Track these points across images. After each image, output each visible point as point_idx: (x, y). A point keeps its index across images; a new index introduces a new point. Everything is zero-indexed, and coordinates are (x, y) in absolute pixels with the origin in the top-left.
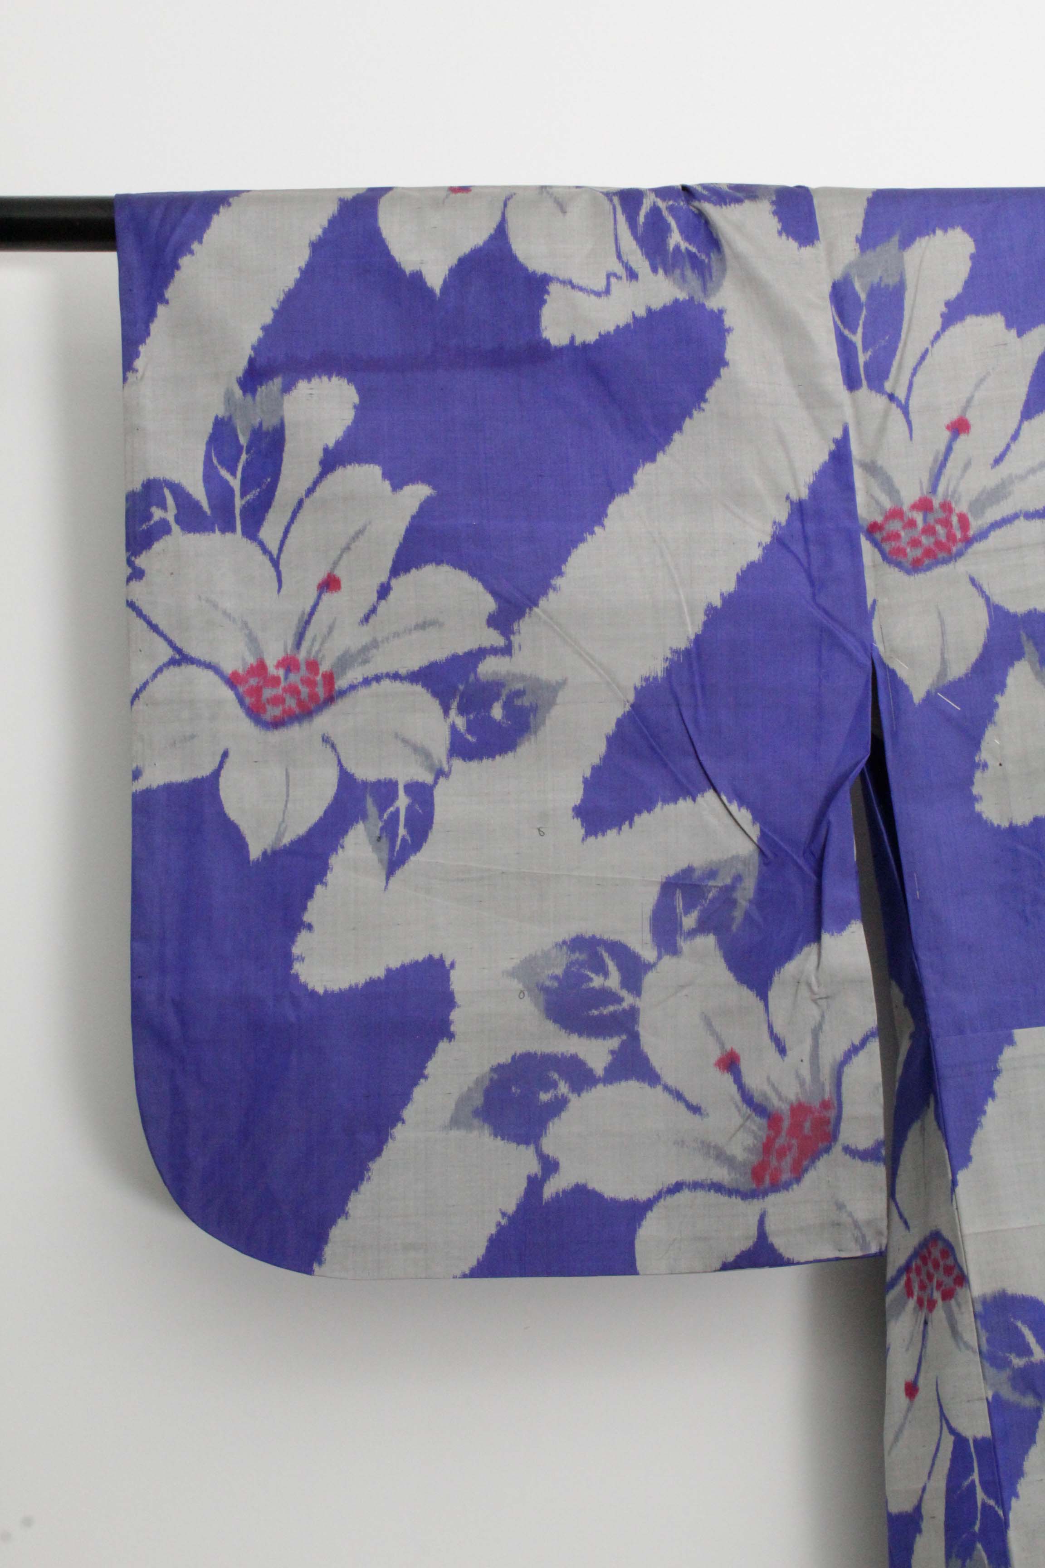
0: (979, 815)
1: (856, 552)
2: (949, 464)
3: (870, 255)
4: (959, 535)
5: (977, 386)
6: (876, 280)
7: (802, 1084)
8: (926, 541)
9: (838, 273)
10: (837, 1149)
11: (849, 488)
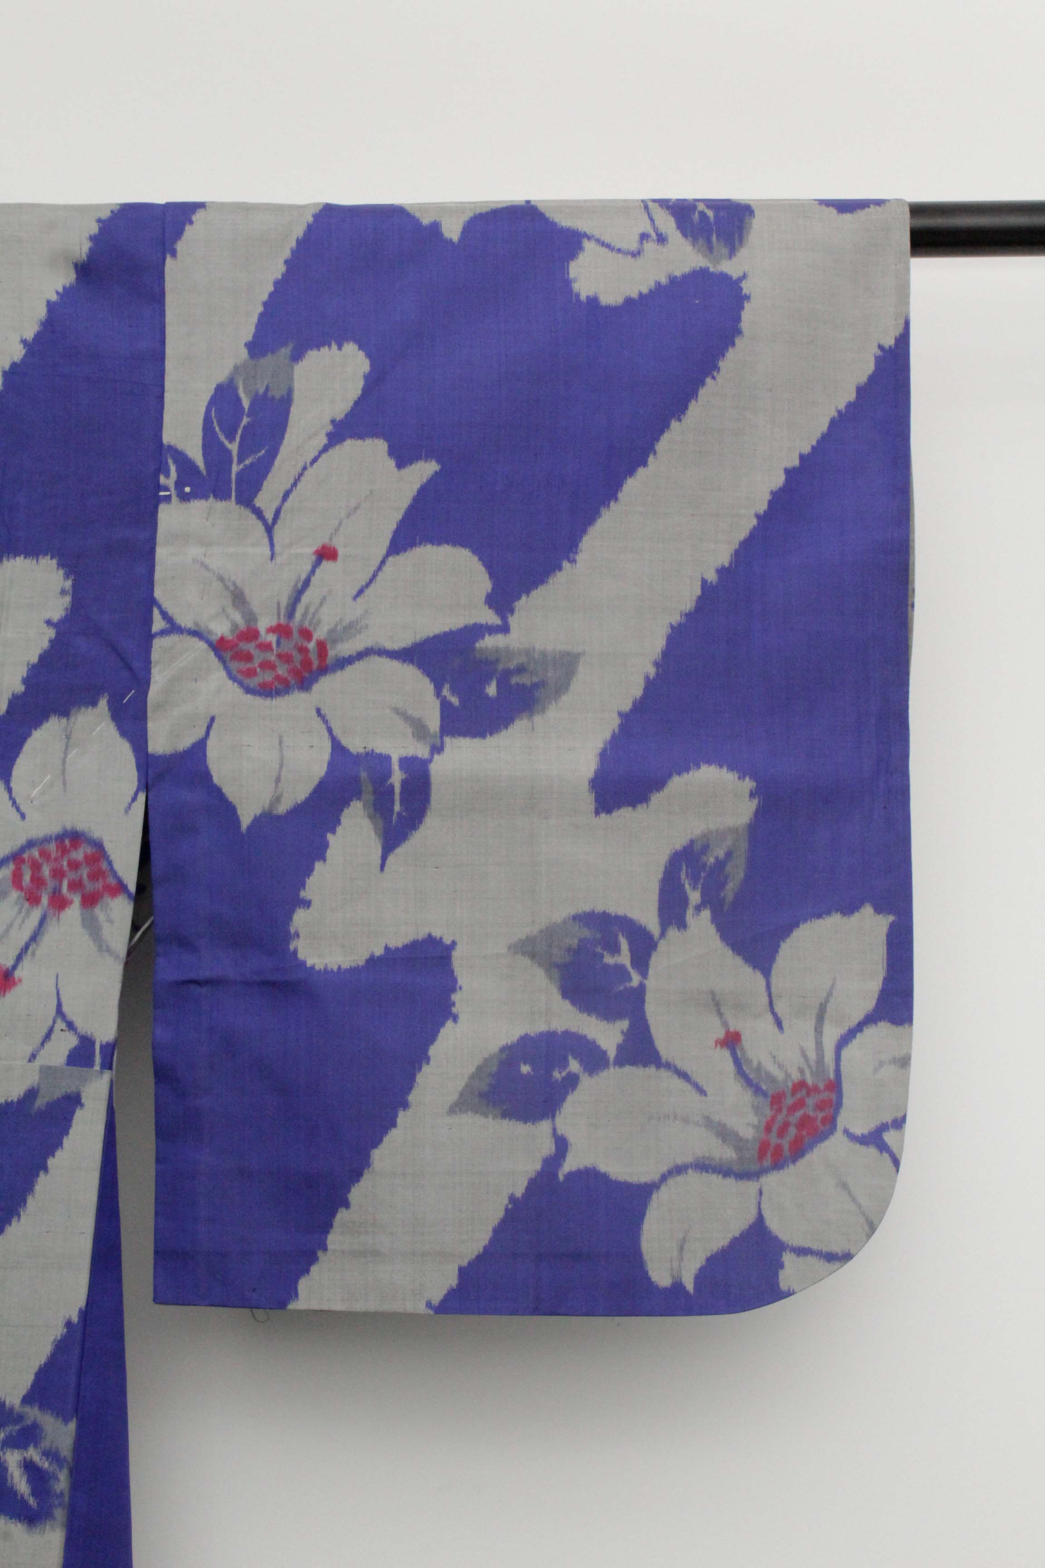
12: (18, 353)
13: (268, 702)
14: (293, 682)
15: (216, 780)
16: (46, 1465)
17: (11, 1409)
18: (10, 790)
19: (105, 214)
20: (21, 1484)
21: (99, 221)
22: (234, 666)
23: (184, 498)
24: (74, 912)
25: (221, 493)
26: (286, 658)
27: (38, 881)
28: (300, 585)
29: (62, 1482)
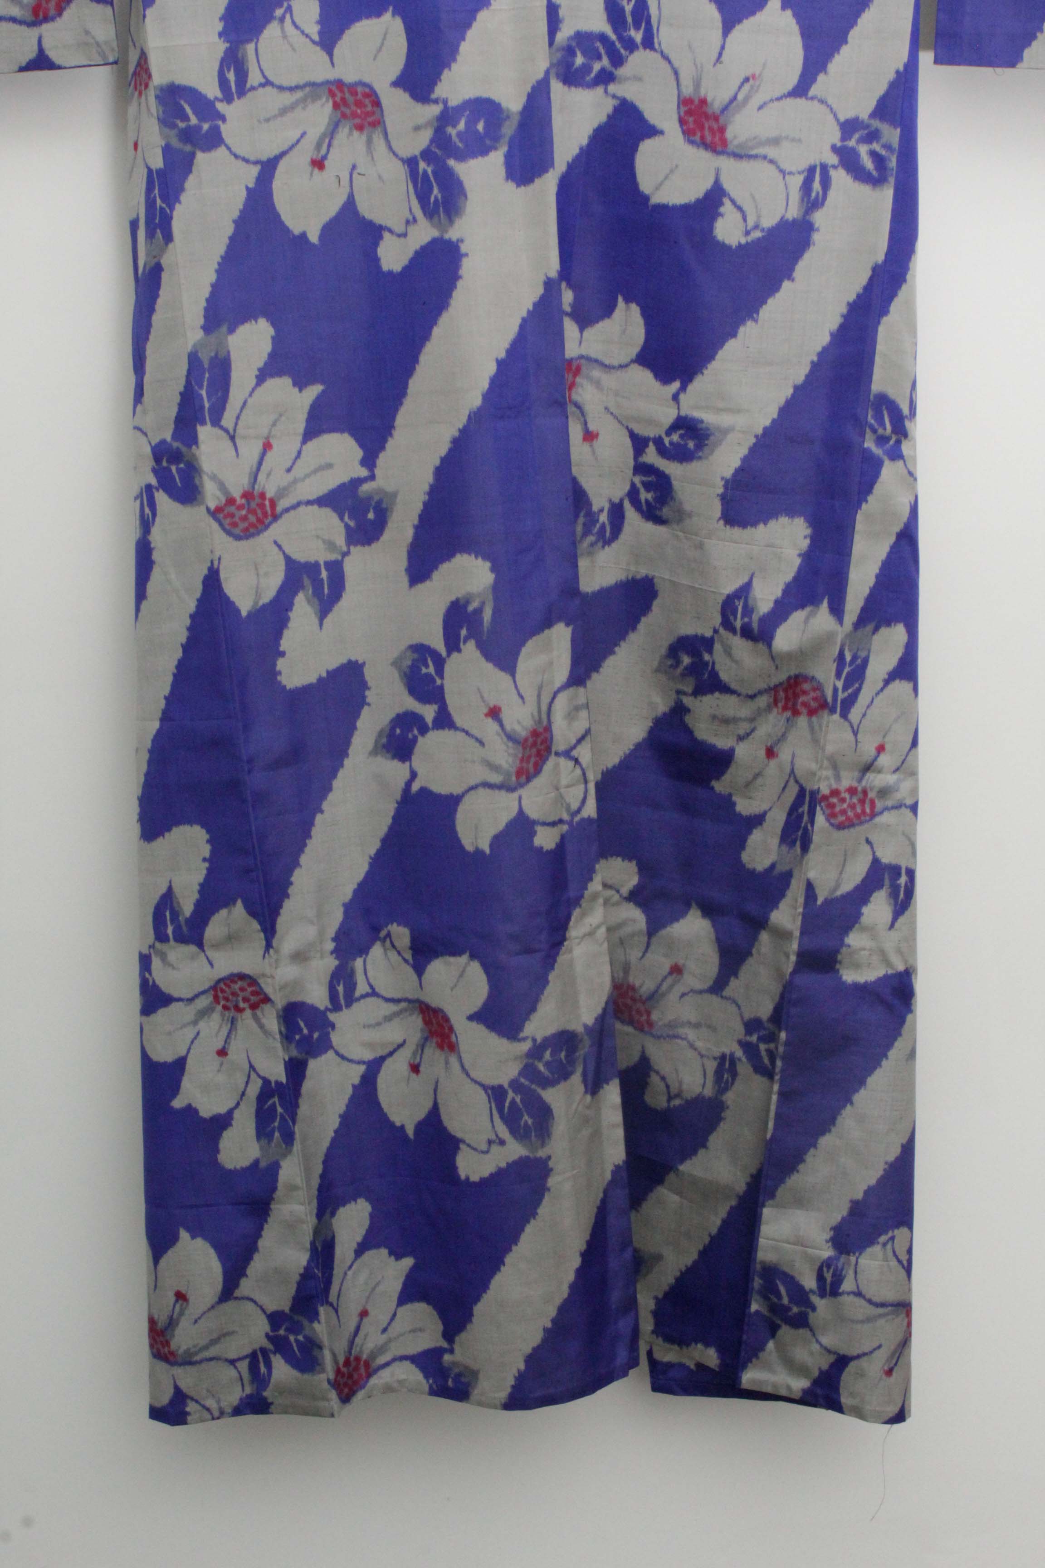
16: (883, 152)
17: (863, 122)
20: (868, 163)
29: (893, 162)
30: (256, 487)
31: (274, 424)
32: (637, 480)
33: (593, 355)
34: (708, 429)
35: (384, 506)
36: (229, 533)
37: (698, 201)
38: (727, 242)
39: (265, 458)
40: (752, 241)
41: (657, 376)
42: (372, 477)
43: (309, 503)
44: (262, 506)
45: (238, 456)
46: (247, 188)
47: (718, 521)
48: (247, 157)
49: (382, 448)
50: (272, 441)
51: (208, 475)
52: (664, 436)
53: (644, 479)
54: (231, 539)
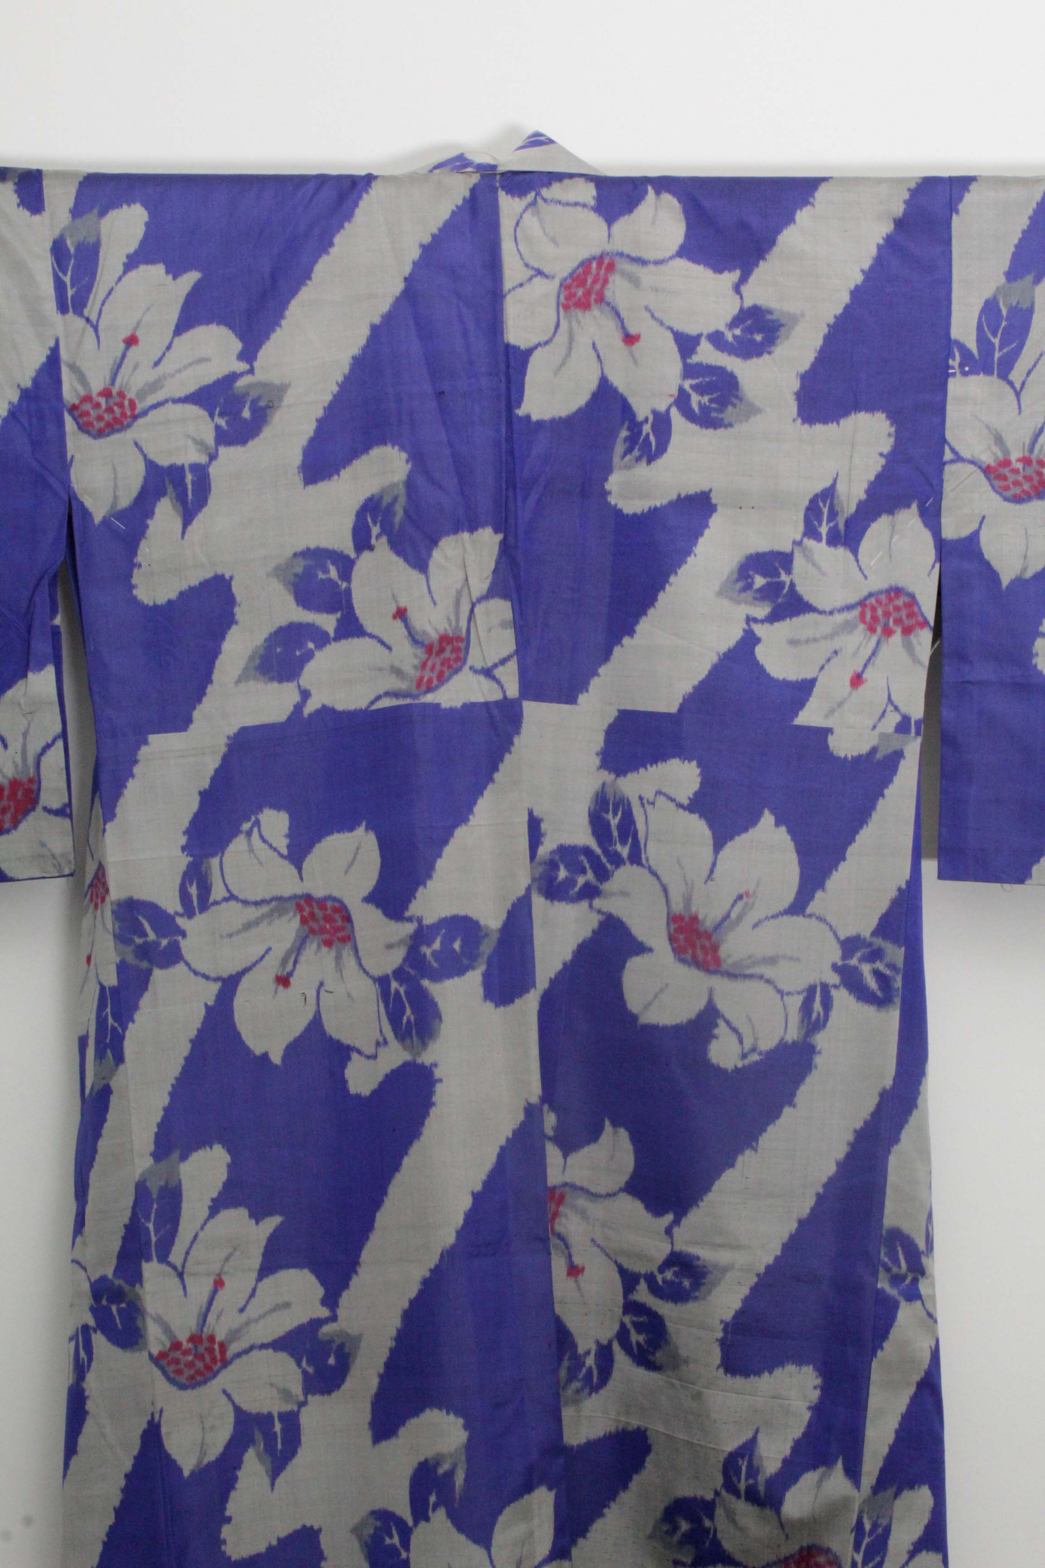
0: (135, 597)
1: (61, 424)
2: (123, 366)
3: (78, 222)
4: (129, 413)
5: (144, 314)
6: (82, 239)
7: (16, 766)
8: (108, 417)
9: (56, 233)
10: (39, 808)
11: (58, 382)
12: (859, 278)
13: (1018, 507)
14: (1033, 494)
15: (986, 556)
16: (888, 972)
17: (865, 939)
18: (857, 561)
19: (913, 185)
20: (872, 983)
21: (909, 190)
22: (997, 483)
23: (965, 374)
24: (897, 637)
25: (988, 371)
26: (1028, 478)
27: (875, 618)
28: (1037, 431)
29: (898, 983)
30: (205, 1330)
31: (227, 1259)
32: (627, 1320)
33: (578, 1183)
34: (705, 1267)
35: (347, 1350)
36: (172, 1381)
37: (690, 1022)
38: (722, 1065)
39: (216, 1297)
40: (749, 1065)
41: (648, 1207)
42: (334, 1318)
43: (263, 1346)
44: (210, 1350)
45: (185, 1294)
46: (206, 1005)
47: (717, 1369)
48: (207, 973)
49: (346, 1286)
50: (224, 1278)
51: (151, 1316)
52: (656, 1273)
53: (635, 1319)
54: (174, 1389)
